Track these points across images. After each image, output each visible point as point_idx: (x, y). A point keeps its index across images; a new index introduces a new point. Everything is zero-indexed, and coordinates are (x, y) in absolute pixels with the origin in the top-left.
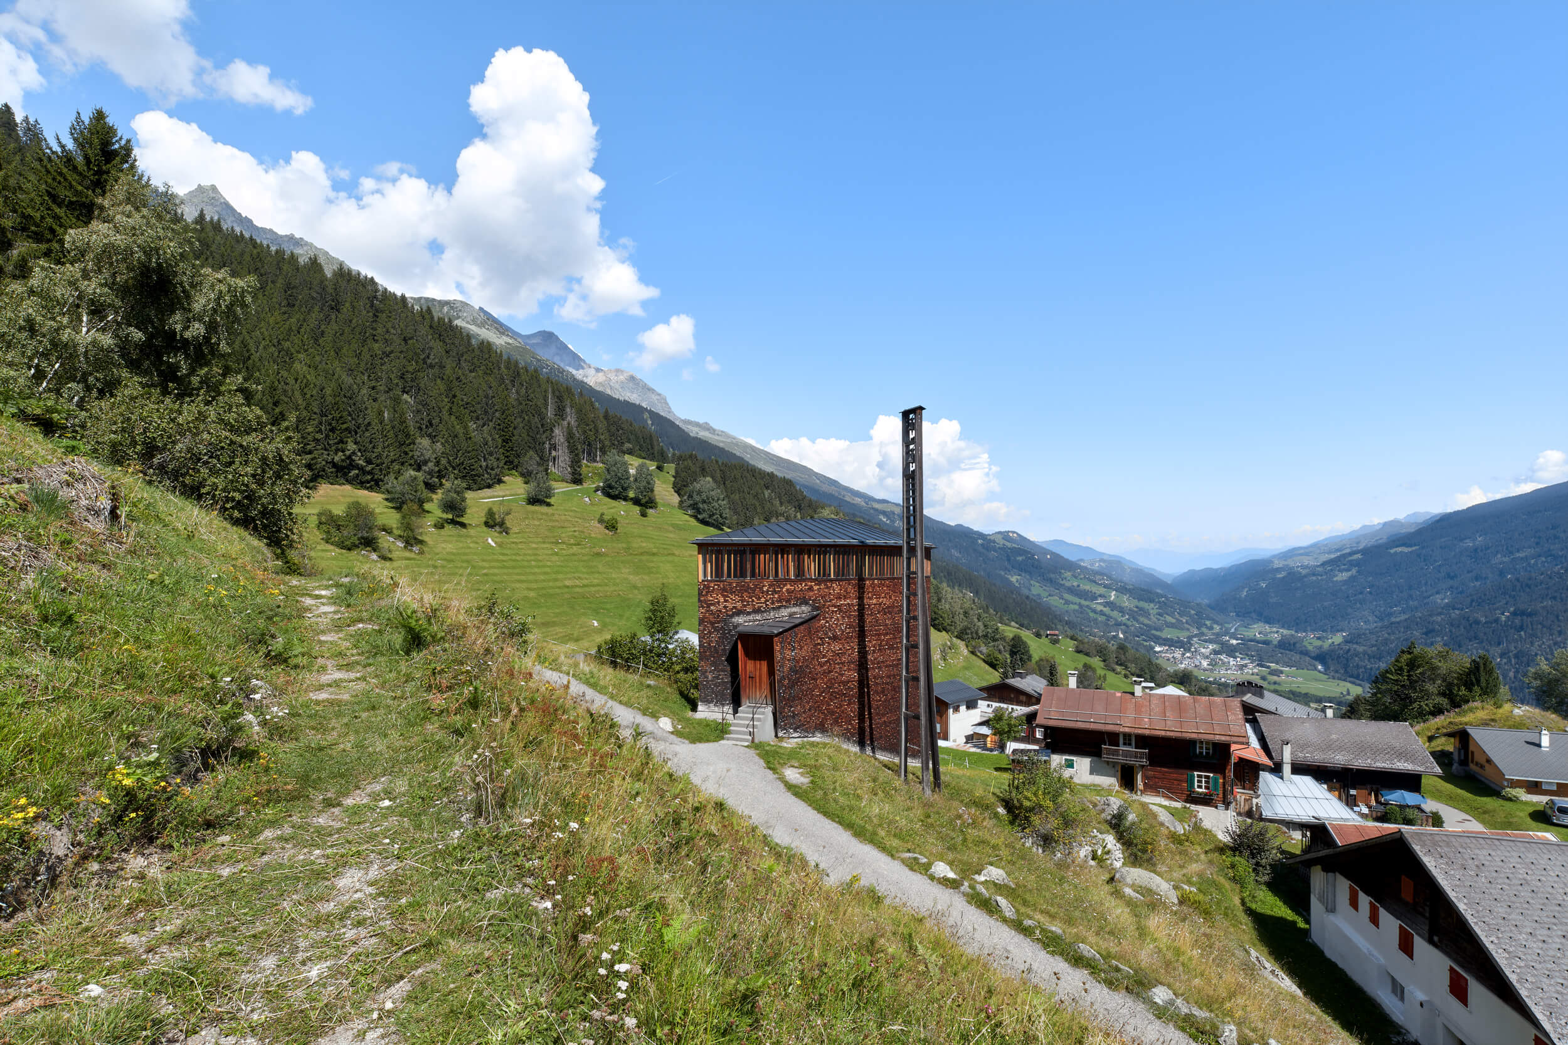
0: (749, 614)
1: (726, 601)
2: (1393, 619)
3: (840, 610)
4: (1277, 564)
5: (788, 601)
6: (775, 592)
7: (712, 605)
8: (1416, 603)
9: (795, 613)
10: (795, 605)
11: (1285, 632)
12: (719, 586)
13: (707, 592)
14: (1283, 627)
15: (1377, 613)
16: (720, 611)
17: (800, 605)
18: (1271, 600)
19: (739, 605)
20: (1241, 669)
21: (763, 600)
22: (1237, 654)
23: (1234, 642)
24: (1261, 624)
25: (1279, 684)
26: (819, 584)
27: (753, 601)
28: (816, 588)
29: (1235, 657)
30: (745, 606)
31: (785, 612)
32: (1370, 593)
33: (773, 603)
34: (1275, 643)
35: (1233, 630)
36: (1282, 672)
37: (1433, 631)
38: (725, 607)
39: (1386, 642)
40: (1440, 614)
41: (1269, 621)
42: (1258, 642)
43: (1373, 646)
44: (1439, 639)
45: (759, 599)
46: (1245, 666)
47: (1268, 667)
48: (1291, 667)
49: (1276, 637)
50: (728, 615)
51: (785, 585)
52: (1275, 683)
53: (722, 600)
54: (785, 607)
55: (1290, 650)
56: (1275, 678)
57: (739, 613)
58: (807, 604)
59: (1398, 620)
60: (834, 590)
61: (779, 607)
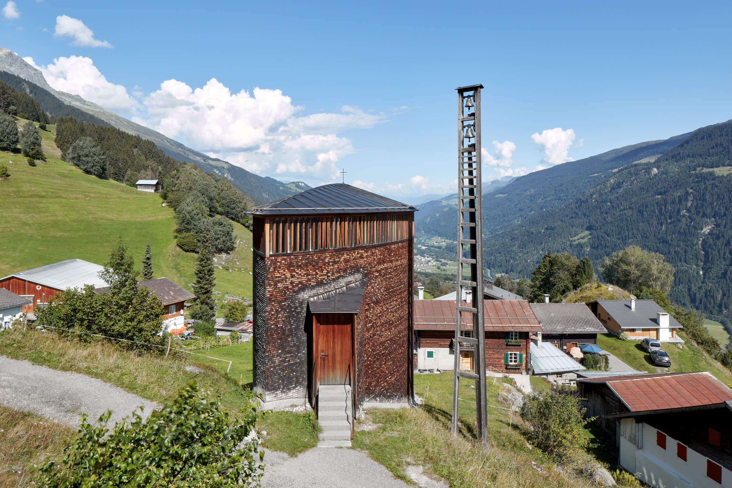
0: (313, 287)
1: (293, 276)
2: (497, 233)
3: (380, 274)
4: (444, 203)
5: (345, 271)
6: (335, 262)
7: (279, 282)
8: (506, 224)
9: (350, 282)
10: (351, 274)
11: (448, 241)
12: (285, 260)
13: (275, 269)
14: (447, 239)
15: (490, 230)
16: (287, 288)
17: (353, 274)
18: (441, 224)
19: (304, 279)
20: (427, 263)
21: (325, 272)
22: (425, 255)
23: (424, 248)
24: (436, 237)
25: (446, 271)
26: (367, 252)
27: (317, 274)
28: (365, 255)
29: (424, 257)
30: (309, 280)
31: (342, 282)
32: (487, 219)
33: (333, 274)
34: (444, 247)
35: (423, 241)
36: (447, 264)
37: (514, 238)
38: (292, 283)
39: (494, 245)
40: (517, 229)
41: (440, 235)
42: (435, 247)
43: (488, 248)
44: (517, 243)
45: (322, 271)
46: (429, 261)
47: (440, 261)
48: (451, 261)
49: (444, 244)
50: (294, 292)
51: (343, 254)
52: (444, 270)
53: (289, 275)
54: (343, 277)
55: (451, 251)
56: (444, 267)
57: (304, 287)
58: (358, 271)
59: (499, 233)
60: (377, 256)
61: (338, 278)
